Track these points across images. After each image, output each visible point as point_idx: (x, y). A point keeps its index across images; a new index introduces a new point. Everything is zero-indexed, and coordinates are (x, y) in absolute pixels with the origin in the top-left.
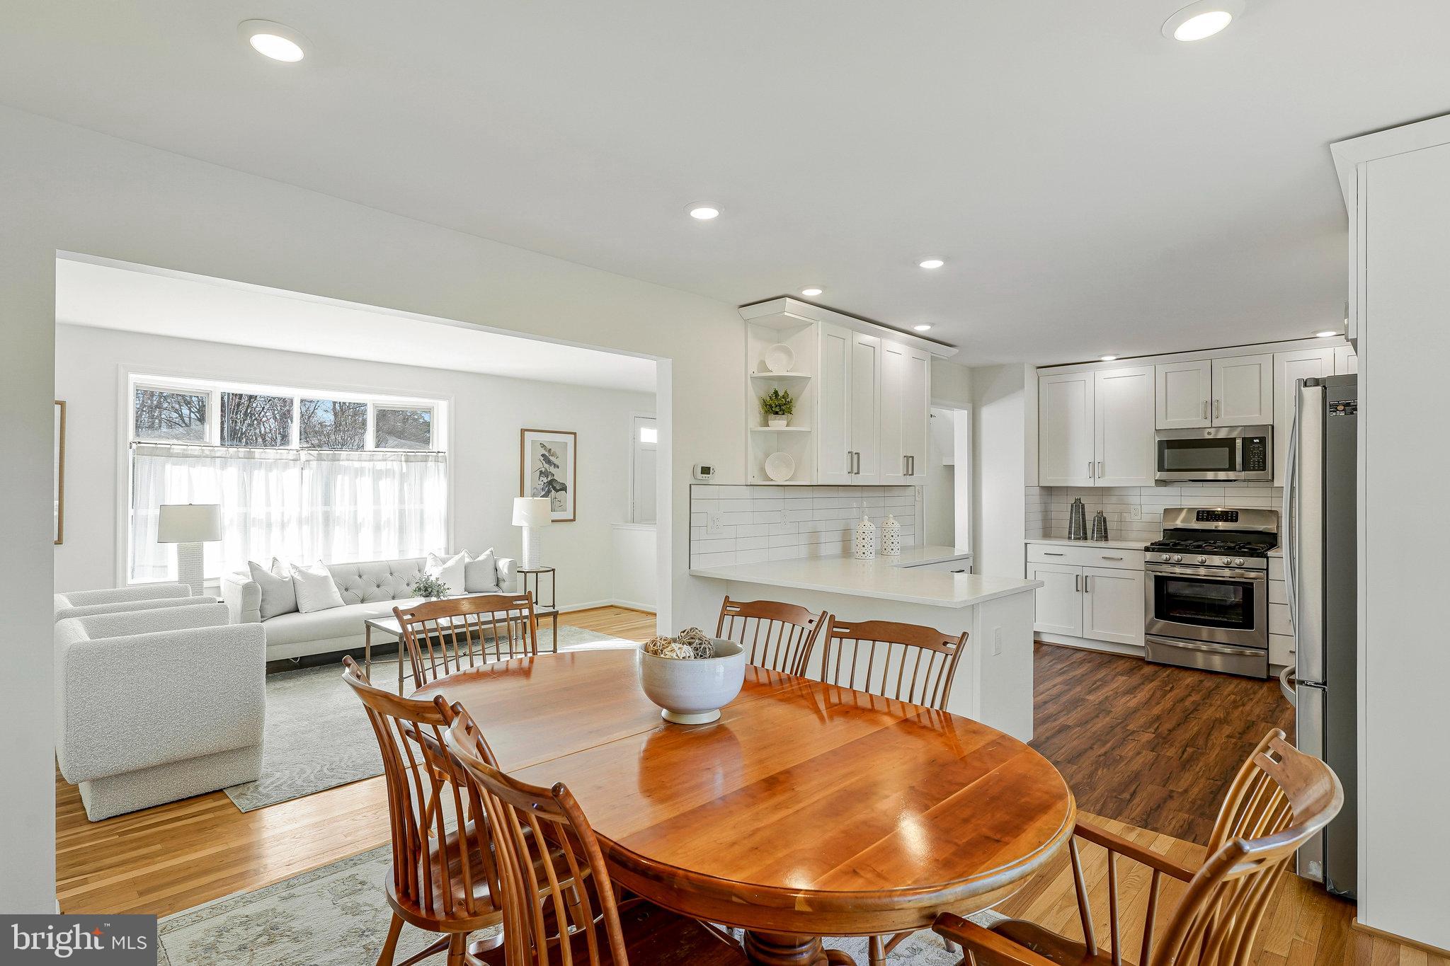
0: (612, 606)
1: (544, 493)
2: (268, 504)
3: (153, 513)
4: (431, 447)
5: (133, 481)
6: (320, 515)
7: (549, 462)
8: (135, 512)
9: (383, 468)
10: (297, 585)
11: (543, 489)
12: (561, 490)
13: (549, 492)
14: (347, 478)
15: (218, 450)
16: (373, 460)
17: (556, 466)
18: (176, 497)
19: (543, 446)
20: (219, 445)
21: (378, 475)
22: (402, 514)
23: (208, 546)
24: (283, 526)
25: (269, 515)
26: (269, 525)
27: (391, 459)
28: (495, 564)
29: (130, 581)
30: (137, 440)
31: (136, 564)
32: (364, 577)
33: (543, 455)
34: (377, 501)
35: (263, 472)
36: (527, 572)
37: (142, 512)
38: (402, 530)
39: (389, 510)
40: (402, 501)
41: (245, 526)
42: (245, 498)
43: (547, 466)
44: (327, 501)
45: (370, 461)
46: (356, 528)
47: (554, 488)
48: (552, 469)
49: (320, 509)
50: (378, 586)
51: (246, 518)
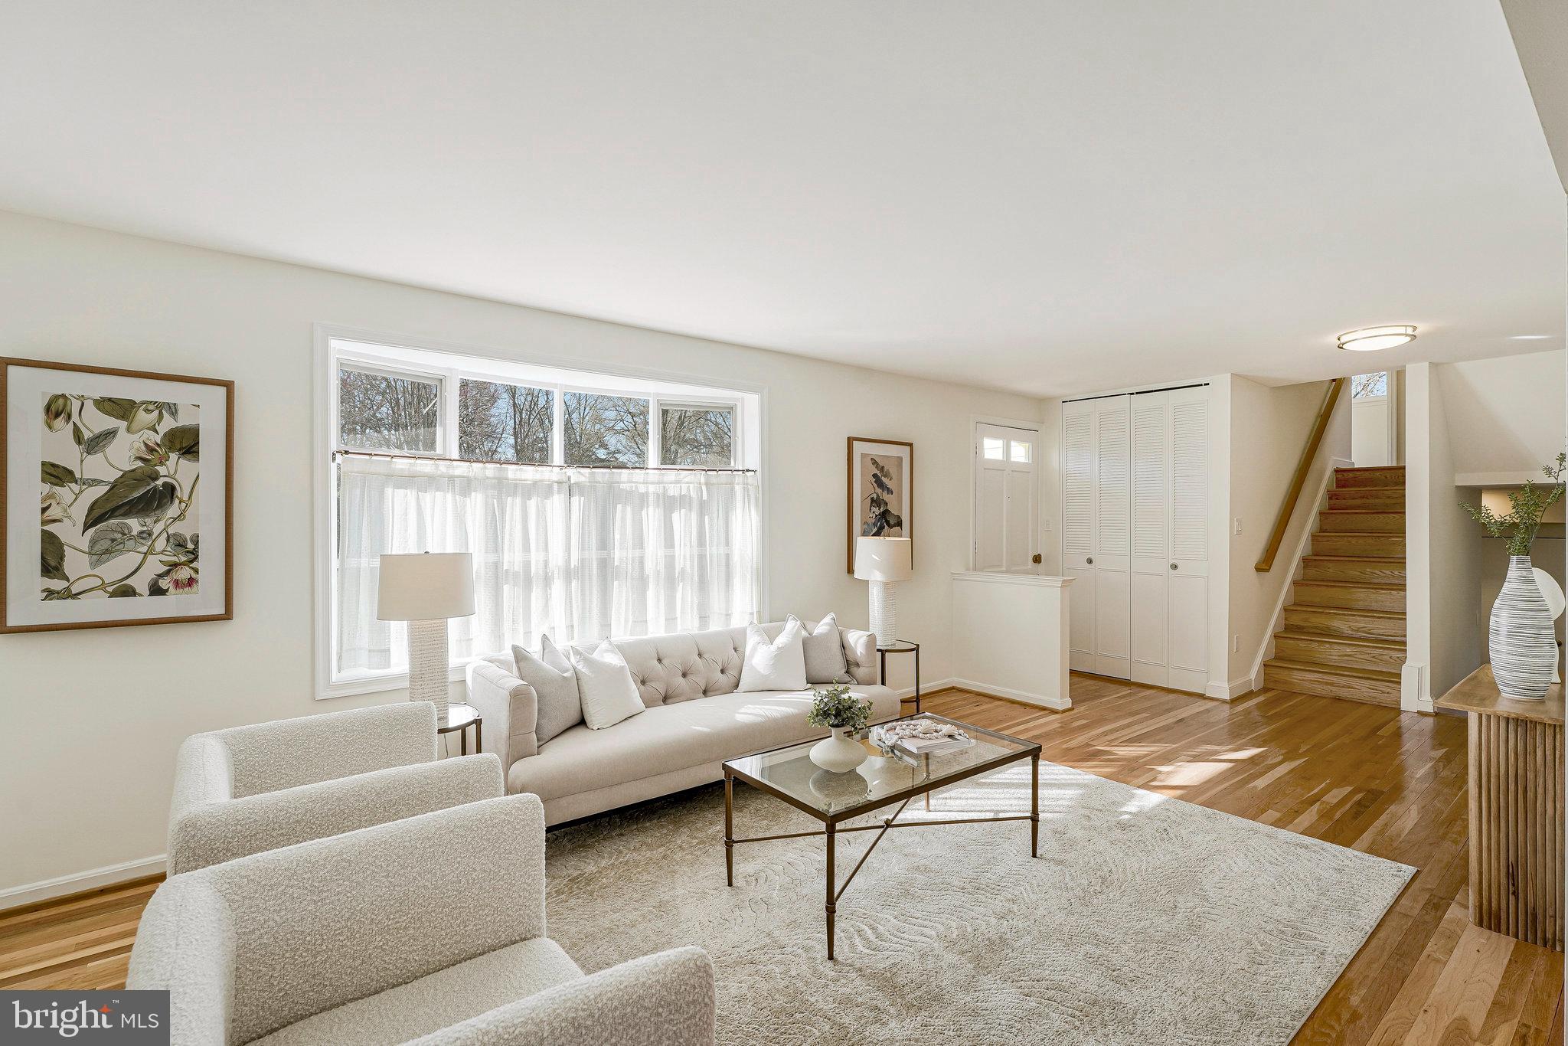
0: (953, 688)
1: (876, 529)
2: (526, 548)
3: (367, 564)
4: (732, 464)
5: (338, 515)
6: (595, 564)
7: (880, 484)
8: (342, 563)
9: (677, 494)
10: (583, 683)
11: (875, 525)
12: (894, 526)
13: (881, 528)
14: (629, 509)
15: (457, 466)
16: (662, 483)
17: (890, 491)
18: (401, 542)
19: (874, 462)
20: (457, 457)
21: (669, 504)
22: (702, 557)
23: (453, 624)
24: (547, 581)
25: (527, 565)
26: (528, 581)
27: (686, 480)
28: (841, 639)
29: (335, 676)
30: (344, 448)
31: (344, 648)
32: (664, 661)
33: (875, 476)
34: (669, 542)
35: (518, 500)
36: (887, 651)
37: (352, 563)
38: (703, 584)
39: (684, 554)
40: (701, 543)
41: (497, 583)
42: (495, 541)
43: (879, 491)
44: (604, 544)
45: (659, 483)
46: (642, 582)
47: (888, 524)
48: (885, 496)
49: (594, 555)
50: (684, 675)
51: (497, 568)
